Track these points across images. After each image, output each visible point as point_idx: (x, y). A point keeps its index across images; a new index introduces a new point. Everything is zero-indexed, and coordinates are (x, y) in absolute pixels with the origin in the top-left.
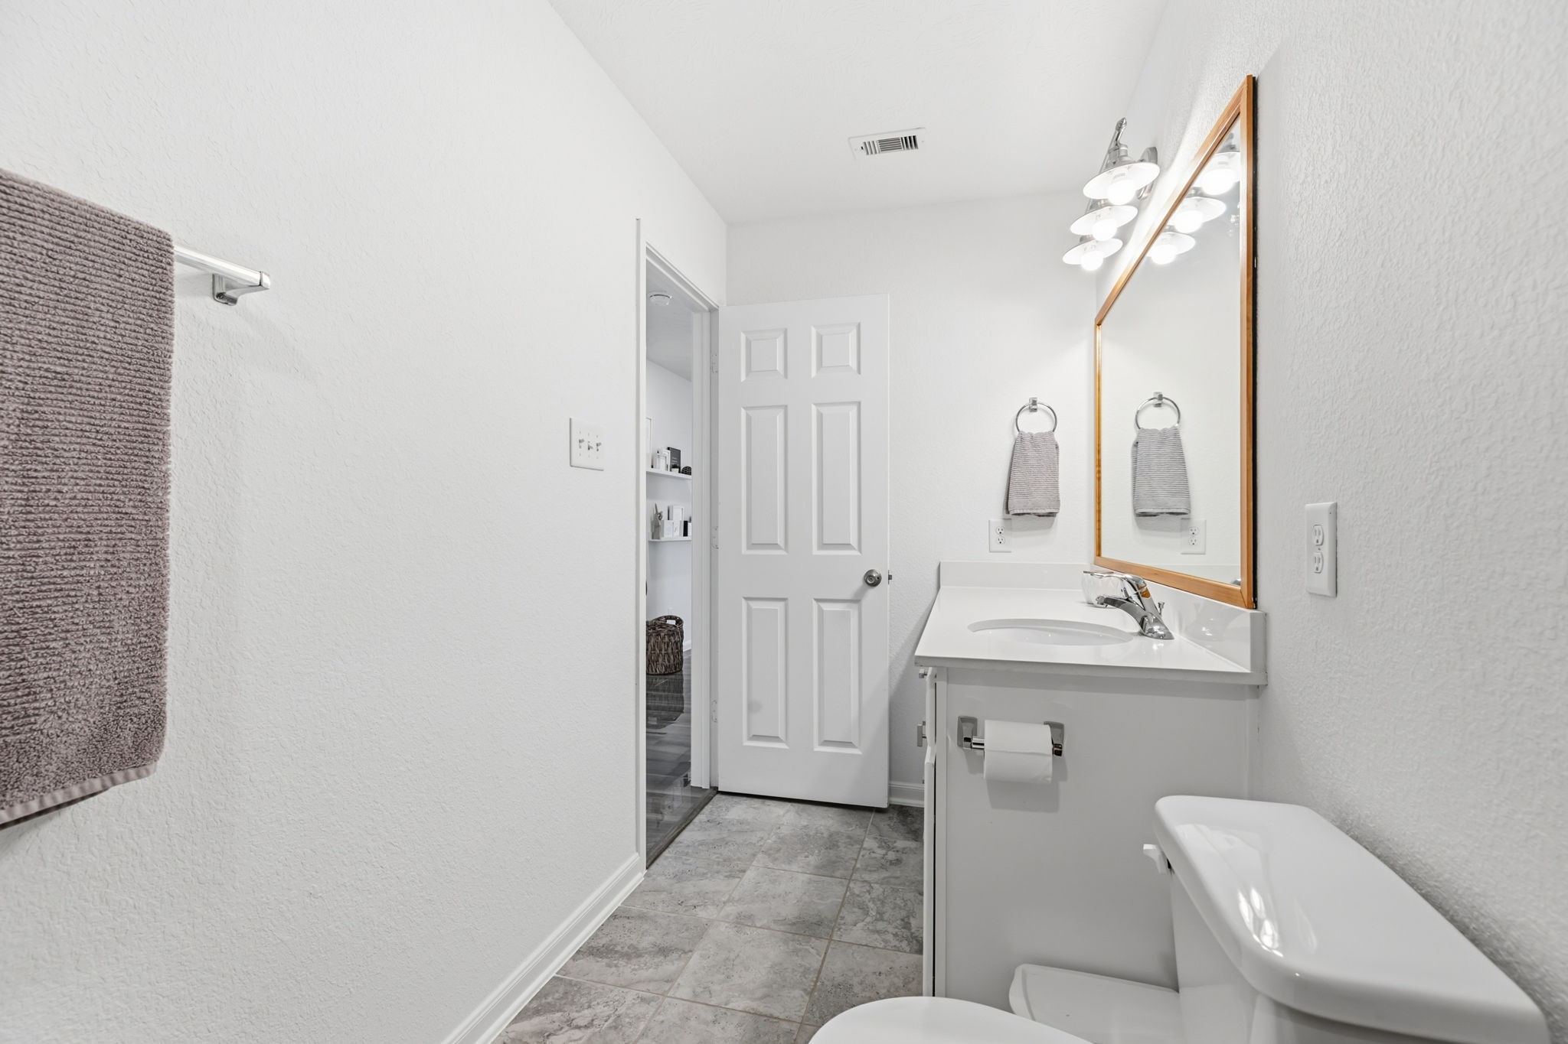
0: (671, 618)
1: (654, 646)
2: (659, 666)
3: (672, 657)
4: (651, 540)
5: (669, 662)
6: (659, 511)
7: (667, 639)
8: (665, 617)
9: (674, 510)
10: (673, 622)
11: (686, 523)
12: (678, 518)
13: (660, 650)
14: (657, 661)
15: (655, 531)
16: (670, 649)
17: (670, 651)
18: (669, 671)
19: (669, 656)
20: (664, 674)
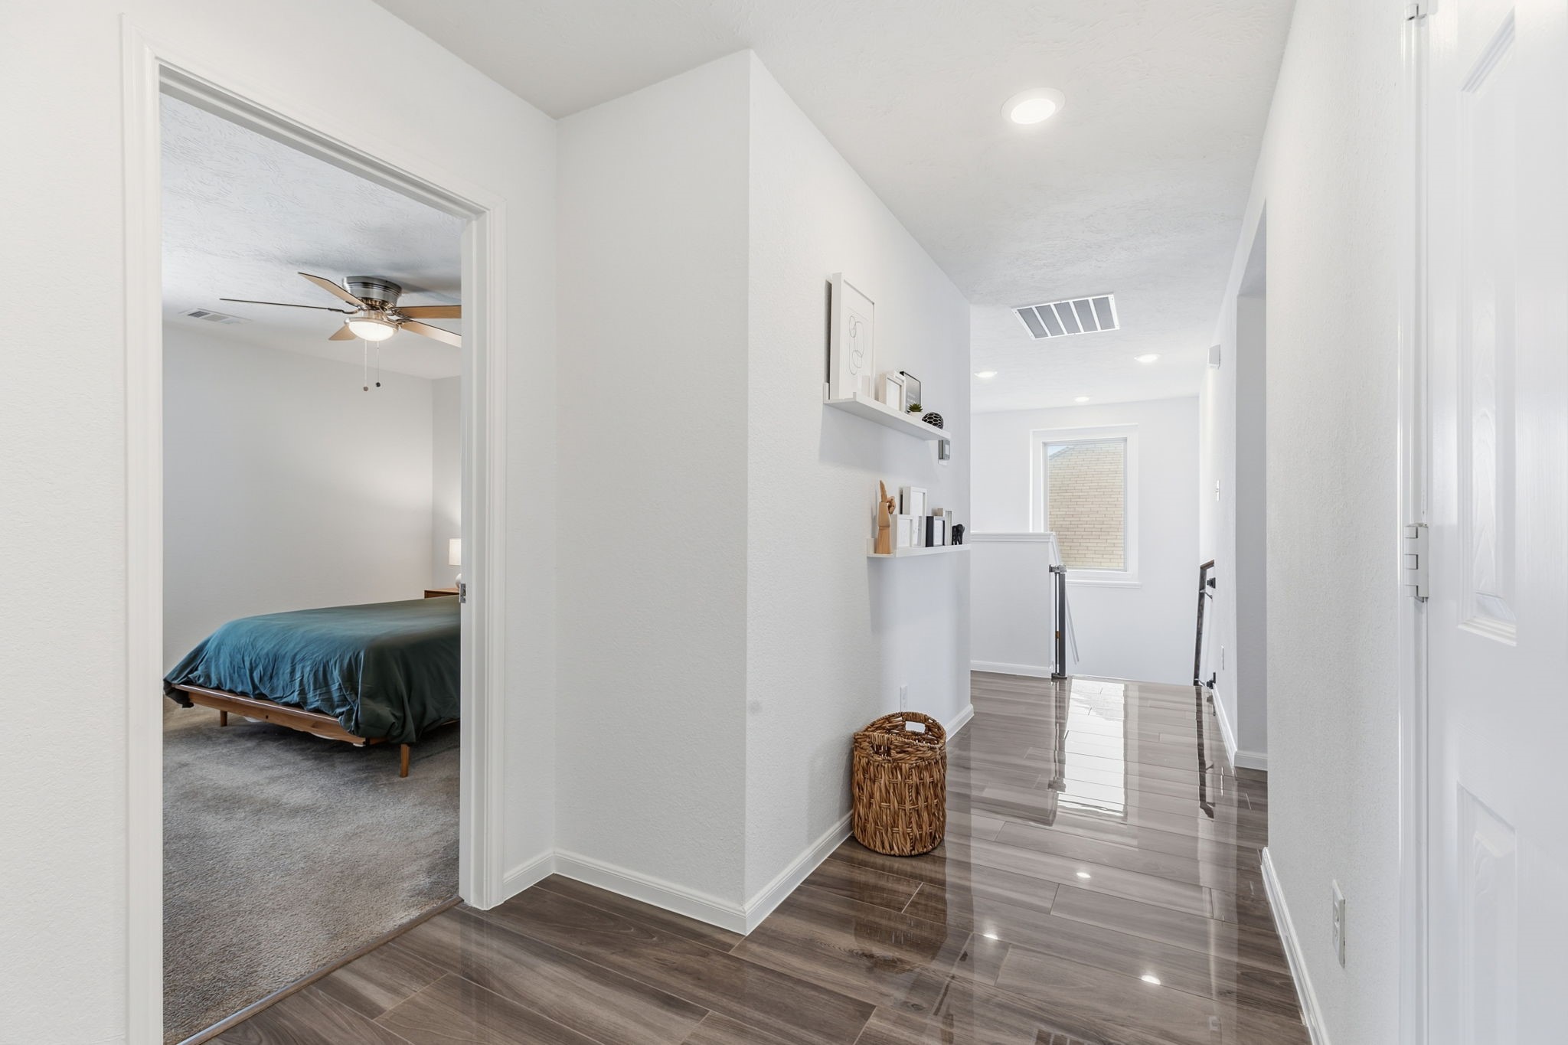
0: (914, 717)
1: (887, 791)
2: (899, 837)
3: (925, 815)
4: (872, 554)
5: (920, 827)
6: (889, 496)
7: (915, 779)
8: (901, 715)
9: (912, 494)
10: (920, 728)
11: (930, 521)
12: (917, 510)
13: (901, 802)
14: (895, 825)
15: (881, 534)
16: (921, 799)
17: (921, 803)
18: (920, 849)
19: (919, 816)
20: (911, 856)
